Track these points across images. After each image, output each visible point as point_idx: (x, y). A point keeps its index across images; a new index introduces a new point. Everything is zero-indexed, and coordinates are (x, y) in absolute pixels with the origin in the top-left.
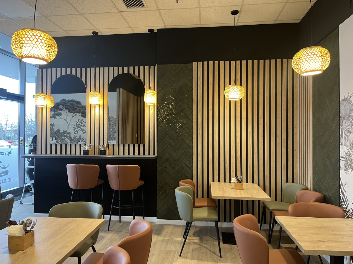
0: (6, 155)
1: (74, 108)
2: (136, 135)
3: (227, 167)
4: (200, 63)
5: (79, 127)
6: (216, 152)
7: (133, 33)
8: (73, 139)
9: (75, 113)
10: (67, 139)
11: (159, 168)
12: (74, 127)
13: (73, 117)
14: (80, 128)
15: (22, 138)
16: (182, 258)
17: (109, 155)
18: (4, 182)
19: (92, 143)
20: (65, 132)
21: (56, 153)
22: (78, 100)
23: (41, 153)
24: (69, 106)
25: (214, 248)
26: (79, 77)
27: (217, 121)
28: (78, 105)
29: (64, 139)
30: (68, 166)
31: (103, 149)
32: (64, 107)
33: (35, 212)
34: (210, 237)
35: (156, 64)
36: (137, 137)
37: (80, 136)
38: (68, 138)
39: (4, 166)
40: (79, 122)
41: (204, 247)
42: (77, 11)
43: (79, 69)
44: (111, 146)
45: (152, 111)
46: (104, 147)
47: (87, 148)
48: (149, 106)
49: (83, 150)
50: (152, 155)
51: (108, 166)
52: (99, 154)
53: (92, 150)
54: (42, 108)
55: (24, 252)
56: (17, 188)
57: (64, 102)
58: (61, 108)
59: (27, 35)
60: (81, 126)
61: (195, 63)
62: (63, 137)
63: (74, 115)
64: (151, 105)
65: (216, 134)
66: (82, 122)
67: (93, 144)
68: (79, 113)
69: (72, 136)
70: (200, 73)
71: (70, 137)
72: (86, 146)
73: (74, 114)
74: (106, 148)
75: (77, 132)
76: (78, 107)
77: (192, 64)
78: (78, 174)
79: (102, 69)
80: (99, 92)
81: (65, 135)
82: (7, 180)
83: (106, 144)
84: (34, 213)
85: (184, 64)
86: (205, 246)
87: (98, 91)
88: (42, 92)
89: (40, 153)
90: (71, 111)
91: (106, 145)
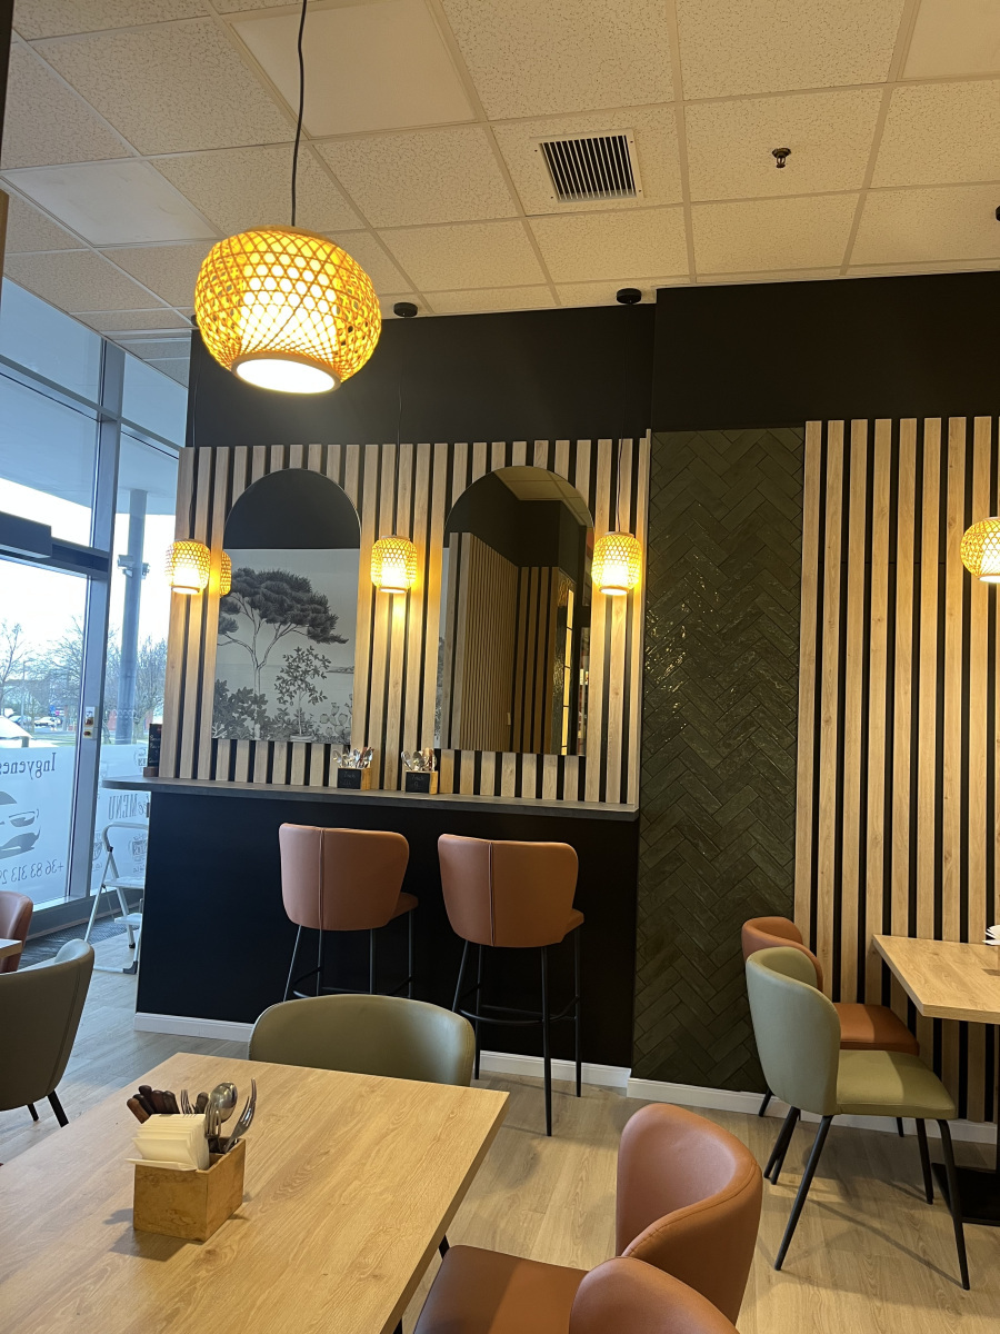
0: (34, 776)
1: (282, 602)
2: (509, 715)
3: (950, 872)
4: (836, 428)
5: (296, 677)
6: (901, 807)
7: (553, 306)
8: (274, 723)
9: (284, 623)
10: (249, 723)
11: (647, 862)
12: (279, 679)
13: (276, 639)
14: (300, 682)
15: (91, 711)
16: (788, 1277)
17: (438, 792)
18: (16, 876)
19: (375, 743)
20: (243, 695)
21: (231, 777)
22: (301, 575)
23: (177, 775)
24: (264, 595)
25: (920, 1238)
26: (336, 480)
27: (906, 671)
28: (300, 595)
29: (240, 723)
30: (287, 831)
31: (416, 769)
32: (247, 599)
33: (140, 1009)
34: (884, 1181)
35: (648, 431)
36: (509, 723)
37: (300, 713)
38: (253, 719)
39: (23, 816)
40: (300, 658)
41: (875, 1231)
42: (361, 215)
43: (334, 451)
44: (447, 756)
45: (619, 621)
46: (422, 763)
47: (352, 762)
48: (609, 601)
49: (340, 770)
50: (613, 805)
51: (444, 838)
52: (399, 788)
53: (371, 772)
54: (189, 598)
55: (209, 1252)
56: (60, 901)
57: (245, 581)
58: (232, 603)
59: (272, 252)
60: (306, 672)
61: (813, 428)
62: (236, 715)
63: (280, 631)
64: (617, 597)
65: (900, 728)
66: (311, 657)
67: (378, 747)
68: (300, 622)
69: (271, 711)
70: (836, 468)
71: (262, 713)
72: (352, 754)
73: (283, 628)
74: (431, 765)
75: (291, 697)
76: (299, 601)
77: (800, 429)
78: (326, 866)
79: (424, 448)
80: (412, 541)
81: (243, 708)
82: (28, 870)
83: (426, 751)
84: (138, 1010)
85: (764, 431)
86: (876, 1224)
87: (408, 536)
88: (192, 536)
89: (172, 775)
90: (271, 617)
91: (427, 754)
